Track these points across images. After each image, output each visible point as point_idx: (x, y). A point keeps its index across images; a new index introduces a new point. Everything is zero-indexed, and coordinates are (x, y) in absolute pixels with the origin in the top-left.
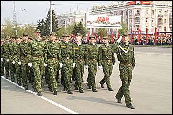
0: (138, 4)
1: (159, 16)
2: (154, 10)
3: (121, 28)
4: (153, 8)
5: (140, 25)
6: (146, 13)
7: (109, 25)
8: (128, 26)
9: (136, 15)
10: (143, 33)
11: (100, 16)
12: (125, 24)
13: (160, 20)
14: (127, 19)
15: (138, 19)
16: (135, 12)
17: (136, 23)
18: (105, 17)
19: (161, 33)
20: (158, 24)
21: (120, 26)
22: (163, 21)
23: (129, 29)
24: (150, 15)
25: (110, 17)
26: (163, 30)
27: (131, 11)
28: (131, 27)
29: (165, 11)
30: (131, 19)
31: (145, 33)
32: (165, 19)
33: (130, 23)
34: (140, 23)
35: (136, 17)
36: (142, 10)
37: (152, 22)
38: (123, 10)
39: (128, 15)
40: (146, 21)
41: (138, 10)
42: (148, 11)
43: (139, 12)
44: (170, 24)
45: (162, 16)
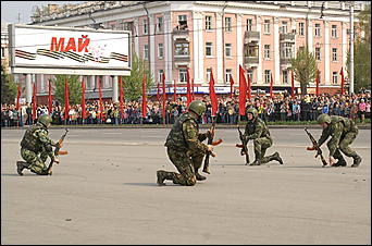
1: (246, 35)
2: (233, 17)
3: (129, 73)
4: (226, 10)
5: (190, 65)
6: (208, 25)
7: (90, 64)
8: (153, 68)
9: (174, 33)
10: (201, 90)
11: (58, 35)
13: (250, 49)
14: (148, 47)
15: (182, 44)
16: (171, 24)
17: (175, 60)
18: (77, 36)
19: (254, 88)
20: (245, 61)
21: (125, 65)
22: (261, 51)
23: (155, 78)
24: (219, 32)
25: (91, 36)
27: (160, 19)
28: (161, 71)
29: (266, 21)
30: (161, 45)
31: (206, 90)
32: (267, 46)
33: (157, 60)
34: (188, 60)
35: (176, 37)
36: (195, 16)
37: (228, 55)
38: (135, 18)
39: (152, 32)
40: (208, 52)
41: (180, 17)
42: (213, 19)
43: (185, 22)
44: (282, 61)
45: (257, 35)
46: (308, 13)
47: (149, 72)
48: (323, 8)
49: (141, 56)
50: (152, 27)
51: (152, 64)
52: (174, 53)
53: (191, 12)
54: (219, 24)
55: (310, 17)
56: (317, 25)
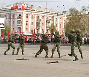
0: (20, 9)
1: (37, 20)
2: (34, 15)
3: (4, 29)
4: (32, 13)
5: (21, 27)
6: (27, 17)
8: (11, 28)
9: (18, 18)
10: (24, 34)
12: (8, 26)
13: (38, 24)
14: (10, 22)
15: (20, 22)
16: (17, 16)
17: (17, 26)
19: (39, 34)
20: (37, 27)
21: (3, 26)
22: (41, 24)
23: (12, 30)
24: (30, 19)
26: (40, 32)
27: (14, 14)
28: (14, 28)
29: (43, 17)
30: (14, 21)
31: (26, 34)
32: (43, 23)
33: (12, 25)
34: (21, 26)
35: (18, 20)
36: (24, 14)
37: (32, 25)
38: (7, 14)
39: (11, 18)
40: (27, 24)
41: (19, 14)
42: (28, 15)
43: (21, 16)
44: (47, 27)
45: (40, 20)
46: (54, 15)
47: (10, 28)
48: (58, 14)
49: (8, 24)
50: (11, 16)
51: (11, 26)
52: (17, 24)
53: (22, 13)
54: (30, 17)
55: (54, 16)
56: (56, 18)
